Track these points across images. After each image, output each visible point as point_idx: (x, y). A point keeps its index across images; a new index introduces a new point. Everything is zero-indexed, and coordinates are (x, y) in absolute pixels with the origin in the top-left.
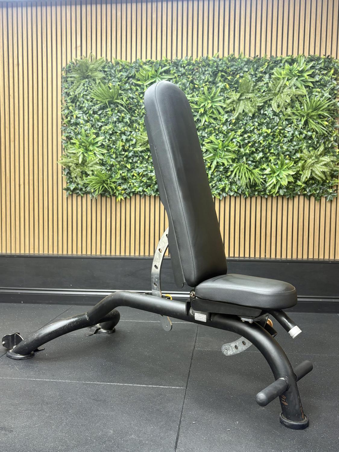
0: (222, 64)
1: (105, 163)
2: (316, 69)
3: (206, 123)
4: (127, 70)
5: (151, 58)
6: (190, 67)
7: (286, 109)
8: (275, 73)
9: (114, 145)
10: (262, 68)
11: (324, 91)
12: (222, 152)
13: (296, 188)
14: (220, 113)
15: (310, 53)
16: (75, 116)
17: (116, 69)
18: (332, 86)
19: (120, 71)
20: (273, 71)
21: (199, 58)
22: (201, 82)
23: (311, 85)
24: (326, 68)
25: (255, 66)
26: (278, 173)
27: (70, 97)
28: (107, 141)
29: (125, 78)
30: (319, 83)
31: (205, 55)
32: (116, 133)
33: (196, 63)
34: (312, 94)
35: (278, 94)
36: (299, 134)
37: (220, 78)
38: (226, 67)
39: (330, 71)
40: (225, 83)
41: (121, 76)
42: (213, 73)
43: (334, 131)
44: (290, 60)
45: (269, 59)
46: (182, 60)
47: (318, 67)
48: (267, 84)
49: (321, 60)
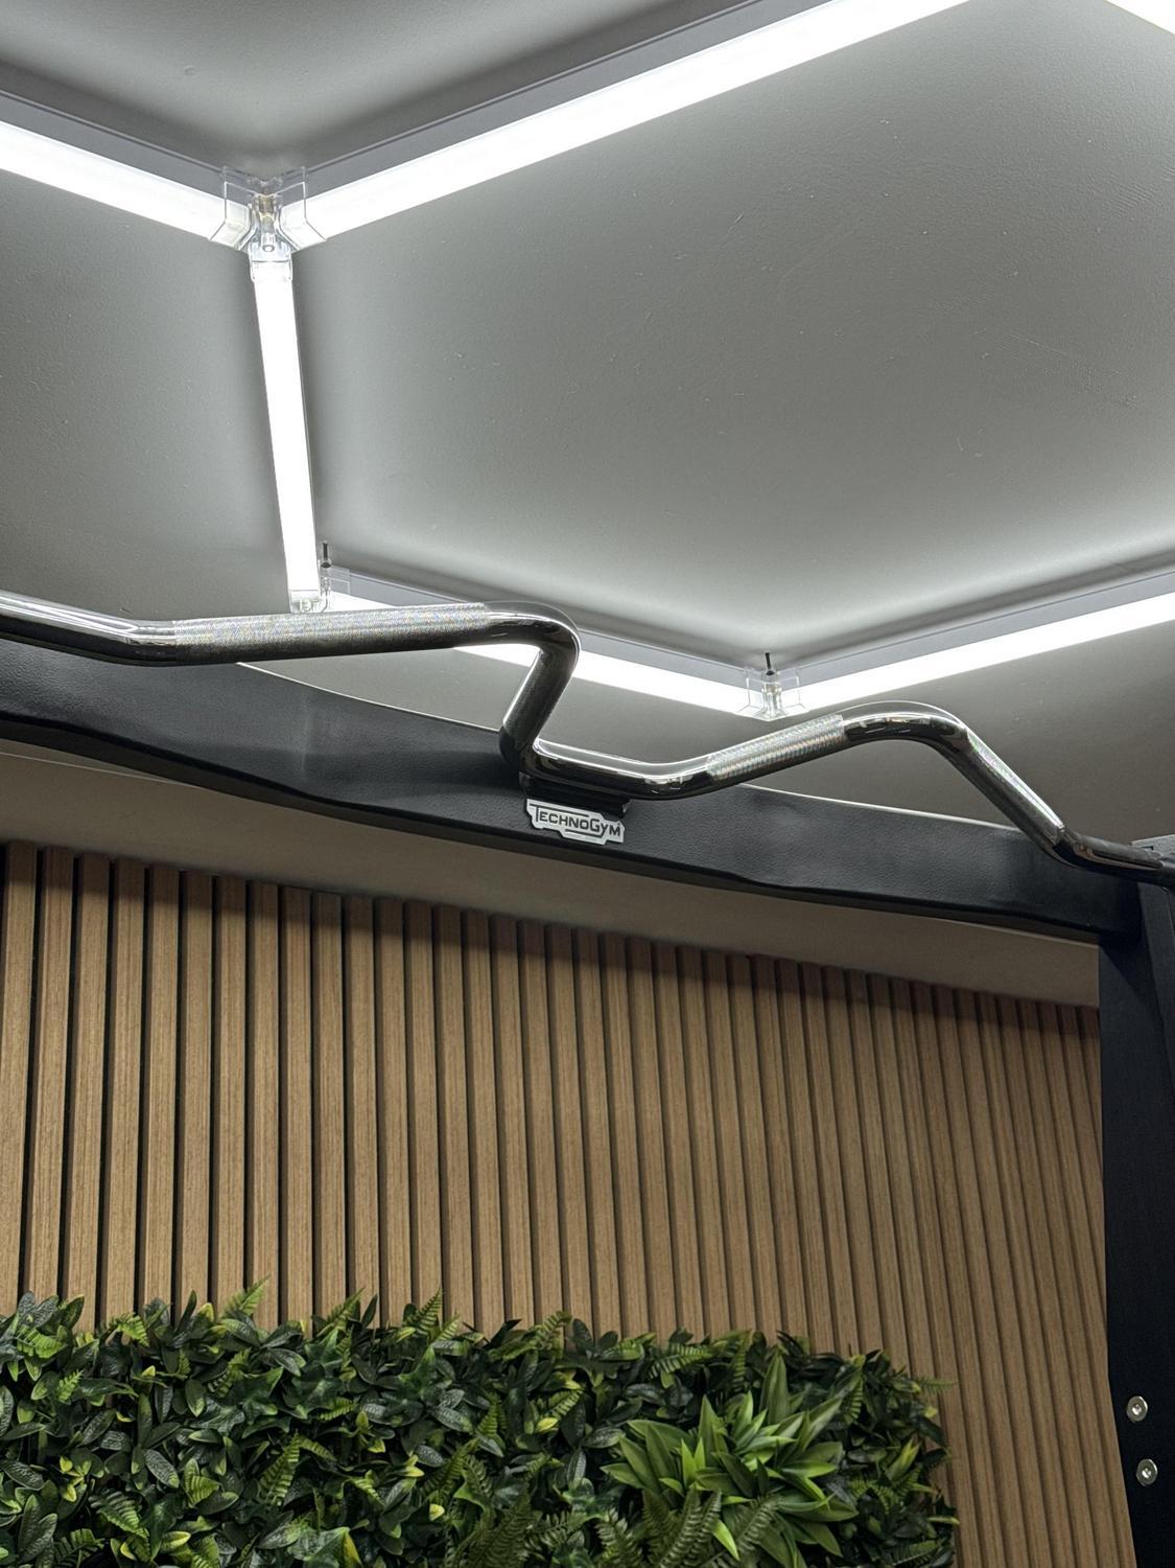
0: (310, 1376)
6: (68, 1386)
8: (627, 1451)
10: (546, 1411)
20: (613, 1438)
25: (513, 1394)
33: (103, 1350)
37: (287, 1479)
39: (898, 1453)
40: (341, 1529)
42: (238, 1441)
47: (840, 1426)
48: (591, 1528)
49: (844, 1384)
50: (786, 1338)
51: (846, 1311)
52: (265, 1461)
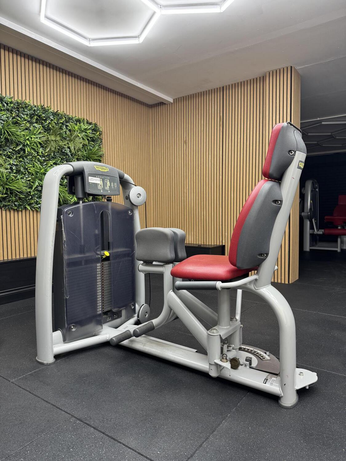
0: (37, 110)
3: (28, 153)
7: (78, 152)
8: (69, 126)
10: (61, 120)
14: (37, 146)
20: (68, 124)
25: (58, 118)
30: (92, 139)
33: (15, 102)
35: (72, 141)
37: (35, 120)
40: (41, 125)
42: (30, 115)
46: (6, 98)
47: (91, 129)
48: (65, 132)
49: (92, 125)
50: (87, 119)
51: (93, 119)
52: (32, 118)
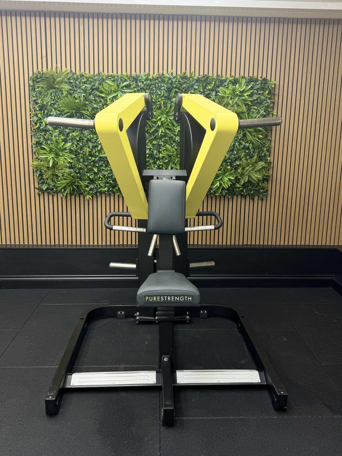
0: (176, 81)
1: (74, 166)
2: (254, 89)
3: (162, 134)
4: (91, 82)
5: (113, 72)
6: (148, 82)
8: (220, 91)
9: (81, 150)
10: (210, 86)
11: (260, 108)
12: (176, 158)
13: (235, 189)
14: (174, 125)
15: (250, 75)
16: (44, 124)
17: (81, 81)
18: (267, 104)
19: (85, 83)
20: (218, 89)
21: (155, 75)
22: (158, 96)
23: (250, 103)
24: (263, 89)
25: (204, 84)
26: (221, 178)
27: (38, 105)
28: (75, 146)
29: (89, 90)
30: (257, 101)
31: (161, 72)
32: (83, 139)
33: (153, 78)
34: (251, 111)
36: (239, 145)
37: (174, 93)
38: (179, 85)
39: (266, 91)
41: (85, 87)
42: (168, 89)
43: (267, 142)
44: (233, 81)
45: (216, 78)
46: (141, 76)
47: (256, 88)
52: (171, 91)
